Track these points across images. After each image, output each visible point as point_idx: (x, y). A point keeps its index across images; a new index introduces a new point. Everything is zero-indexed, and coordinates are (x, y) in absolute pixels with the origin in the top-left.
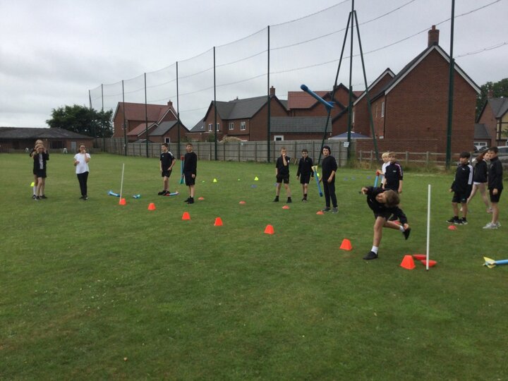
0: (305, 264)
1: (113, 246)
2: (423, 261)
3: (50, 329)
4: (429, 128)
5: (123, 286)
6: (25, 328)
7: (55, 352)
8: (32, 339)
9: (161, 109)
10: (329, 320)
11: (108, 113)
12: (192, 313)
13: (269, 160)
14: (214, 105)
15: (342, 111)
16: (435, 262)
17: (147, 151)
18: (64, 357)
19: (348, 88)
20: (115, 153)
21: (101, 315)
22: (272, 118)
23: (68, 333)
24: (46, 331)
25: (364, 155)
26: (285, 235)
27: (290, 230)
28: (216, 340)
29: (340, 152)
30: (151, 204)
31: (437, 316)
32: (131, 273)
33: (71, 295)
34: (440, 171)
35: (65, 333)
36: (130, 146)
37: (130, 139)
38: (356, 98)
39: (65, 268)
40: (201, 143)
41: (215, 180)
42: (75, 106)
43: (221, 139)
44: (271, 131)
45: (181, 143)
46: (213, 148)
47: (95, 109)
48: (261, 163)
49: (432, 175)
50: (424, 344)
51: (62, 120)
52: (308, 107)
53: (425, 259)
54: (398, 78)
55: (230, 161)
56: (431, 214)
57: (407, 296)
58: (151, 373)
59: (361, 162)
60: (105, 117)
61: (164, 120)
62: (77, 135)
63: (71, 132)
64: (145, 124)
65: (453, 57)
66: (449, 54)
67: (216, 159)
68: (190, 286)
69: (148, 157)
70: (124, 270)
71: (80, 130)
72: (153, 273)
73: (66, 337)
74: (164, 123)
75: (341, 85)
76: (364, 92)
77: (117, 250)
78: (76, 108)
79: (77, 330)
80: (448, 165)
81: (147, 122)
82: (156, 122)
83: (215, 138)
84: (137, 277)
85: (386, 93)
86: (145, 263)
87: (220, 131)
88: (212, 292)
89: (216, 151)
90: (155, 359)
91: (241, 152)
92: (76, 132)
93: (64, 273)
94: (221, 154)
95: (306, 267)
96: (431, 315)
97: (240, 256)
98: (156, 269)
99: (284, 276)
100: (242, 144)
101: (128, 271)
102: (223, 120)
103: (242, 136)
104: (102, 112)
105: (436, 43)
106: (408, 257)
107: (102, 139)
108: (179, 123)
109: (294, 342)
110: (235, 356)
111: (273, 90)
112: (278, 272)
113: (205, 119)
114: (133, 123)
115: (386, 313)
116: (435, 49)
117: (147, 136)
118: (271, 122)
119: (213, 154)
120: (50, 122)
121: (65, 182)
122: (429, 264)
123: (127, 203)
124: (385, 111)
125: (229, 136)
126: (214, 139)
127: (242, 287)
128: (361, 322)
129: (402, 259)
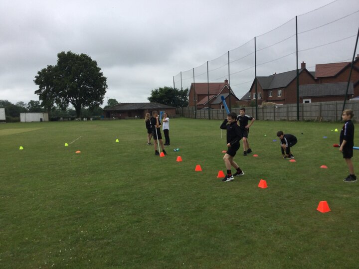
9: (220, 85)
13: (298, 119)
17: (209, 115)
20: (189, 117)
36: (198, 112)
37: (199, 107)
43: (261, 104)
44: (300, 96)
47: (177, 89)
48: (292, 121)
52: (333, 75)
55: (267, 120)
61: (221, 93)
62: (166, 106)
64: (208, 97)
67: (257, 119)
74: (221, 95)
78: (166, 88)
82: (216, 95)
83: (257, 103)
89: (257, 113)
91: (276, 114)
94: (260, 115)
100: (277, 107)
103: (278, 101)
107: (181, 108)
111: (303, 65)
117: (210, 105)
118: (300, 89)
119: (255, 115)
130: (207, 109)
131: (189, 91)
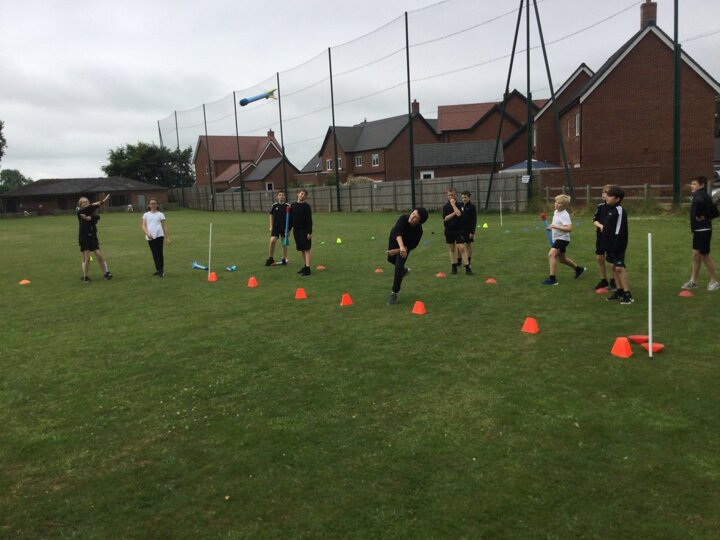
0: (473, 355)
1: (203, 339)
2: (643, 345)
3: (123, 458)
4: (646, 149)
5: (219, 395)
6: (89, 458)
7: (132, 492)
8: (100, 474)
9: (258, 142)
10: (510, 435)
11: (185, 152)
12: (317, 431)
14: (333, 133)
15: (516, 131)
16: (661, 346)
17: (243, 204)
18: (143, 499)
19: (526, 96)
20: (198, 209)
21: (191, 437)
22: (417, 148)
23: (146, 464)
24: (118, 462)
25: (552, 194)
26: (442, 315)
27: (448, 307)
28: (350, 468)
29: (517, 190)
30: (252, 279)
31: (667, 424)
32: (228, 376)
33: (149, 410)
34: (665, 210)
35: (142, 464)
36: (219, 197)
37: (219, 186)
38: (538, 110)
39: (139, 373)
40: (317, 188)
41: (339, 241)
42: (140, 144)
43: (345, 181)
44: (416, 165)
45: (290, 189)
46: (335, 194)
47: (168, 148)
49: (653, 218)
50: (650, 466)
51: (122, 166)
52: (469, 127)
53: (647, 341)
54: (598, 79)
55: (359, 211)
56: (653, 276)
57: (622, 396)
58: (263, 517)
60: (182, 157)
61: (263, 158)
62: (145, 186)
63: (136, 182)
64: (238, 165)
65: (679, 42)
66: (672, 38)
67: (340, 210)
68: (311, 392)
69: (244, 211)
70: (220, 372)
71: (149, 178)
72: (259, 376)
73: (144, 469)
74: (264, 162)
75: (515, 91)
76: (549, 100)
77: (209, 345)
78: (142, 147)
79: (159, 460)
80: (676, 202)
81: (240, 162)
82: (252, 161)
83: (337, 179)
84: (237, 382)
85: (582, 100)
86: (248, 362)
87: (343, 170)
88: (343, 401)
89: (339, 198)
90: (268, 497)
91: (374, 199)
92: (144, 181)
93: (137, 380)
94: (345, 202)
95: (474, 360)
96: (658, 423)
97: (380, 347)
98: (264, 370)
99: (443, 374)
100: (375, 186)
101: (226, 374)
102: (346, 153)
103: (375, 174)
104: (178, 151)
105: (653, 23)
106: (622, 341)
107: (180, 190)
108: (285, 160)
109: (462, 468)
110: (378, 489)
111: (415, 106)
112: (434, 369)
113: (321, 153)
114: (222, 165)
115: (592, 422)
116: (651, 32)
117: (242, 182)
118: (415, 153)
119: (335, 203)
120: (106, 169)
121: (132, 253)
122: (653, 348)
123: (219, 279)
124: (581, 127)
125: (356, 175)
126: (335, 180)
127: (385, 391)
128: (555, 436)
129: (613, 342)
130: (237, 191)
131: (193, 153)
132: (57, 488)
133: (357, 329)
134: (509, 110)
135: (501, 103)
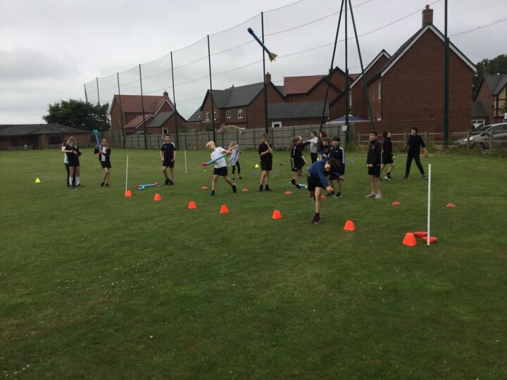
0: (312, 245)
1: (126, 236)
3: (77, 314)
4: (426, 109)
5: (140, 272)
6: (54, 314)
9: (157, 100)
10: (337, 295)
11: (104, 106)
12: (209, 294)
14: (210, 95)
15: (338, 95)
16: (436, 238)
19: (344, 71)
21: (123, 300)
23: (94, 317)
24: (74, 316)
25: (363, 138)
27: (294, 214)
30: (157, 195)
32: (145, 260)
33: (92, 282)
34: (438, 150)
35: (91, 317)
36: (128, 138)
37: (129, 131)
38: (352, 81)
39: (82, 258)
40: (200, 133)
42: (71, 100)
45: (180, 134)
46: (212, 137)
47: (91, 103)
51: (58, 116)
52: (305, 92)
53: (426, 235)
54: (393, 60)
56: (431, 194)
57: (409, 271)
59: (359, 146)
60: (101, 110)
61: (160, 111)
62: (74, 130)
63: (68, 127)
64: (142, 116)
65: (448, 36)
66: (444, 33)
68: (203, 270)
70: (139, 257)
71: (78, 125)
72: (167, 260)
73: (92, 320)
74: (161, 114)
75: (337, 68)
76: (360, 74)
77: (130, 240)
78: (73, 102)
79: (103, 314)
80: (446, 144)
81: (144, 114)
82: (153, 113)
84: (152, 264)
85: (382, 74)
86: (158, 251)
87: (217, 120)
90: (179, 336)
91: (240, 141)
92: (73, 127)
93: (82, 263)
94: (219, 143)
96: (433, 287)
97: (248, 241)
98: (170, 255)
99: (291, 257)
101: (144, 258)
102: (220, 109)
103: (240, 124)
104: (99, 106)
105: (430, 23)
106: (410, 235)
108: (176, 113)
109: (306, 316)
110: (252, 330)
112: (286, 254)
113: (202, 108)
114: (130, 116)
115: (391, 287)
116: (429, 28)
117: (145, 128)
120: (46, 118)
122: (430, 240)
123: (133, 195)
124: (382, 93)
125: (227, 124)
126: (212, 128)
127: (253, 269)
128: (367, 296)
129: (404, 236)
130: (141, 134)
131: (110, 108)
132: (33, 333)
133: (233, 228)
134: (333, 81)
135: (328, 76)
